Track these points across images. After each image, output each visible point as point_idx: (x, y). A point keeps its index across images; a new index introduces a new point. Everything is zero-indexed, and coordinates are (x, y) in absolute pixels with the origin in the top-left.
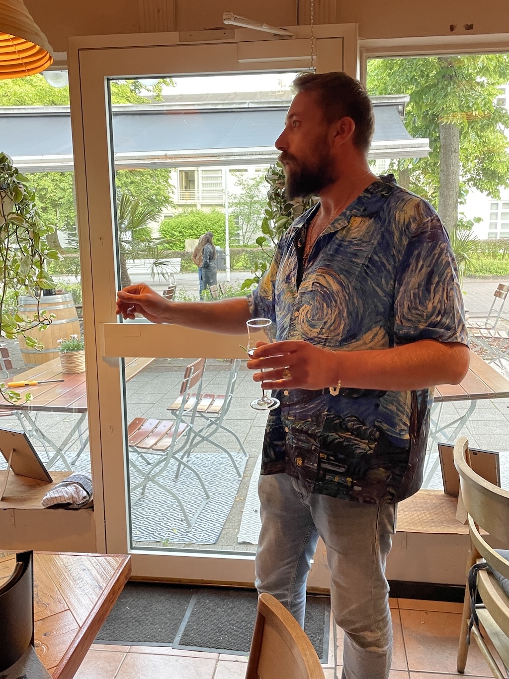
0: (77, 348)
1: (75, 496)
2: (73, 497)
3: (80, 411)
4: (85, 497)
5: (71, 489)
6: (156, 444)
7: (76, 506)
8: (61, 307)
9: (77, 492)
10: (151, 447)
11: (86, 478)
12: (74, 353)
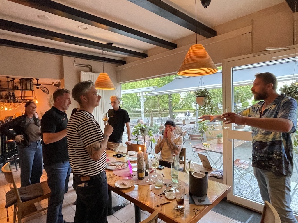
0: (221, 137)
1: (219, 175)
2: (218, 175)
3: (221, 153)
4: (221, 176)
5: (217, 173)
6: (243, 167)
7: (218, 177)
8: (218, 126)
9: (219, 174)
10: (242, 168)
11: (222, 171)
12: (220, 138)
